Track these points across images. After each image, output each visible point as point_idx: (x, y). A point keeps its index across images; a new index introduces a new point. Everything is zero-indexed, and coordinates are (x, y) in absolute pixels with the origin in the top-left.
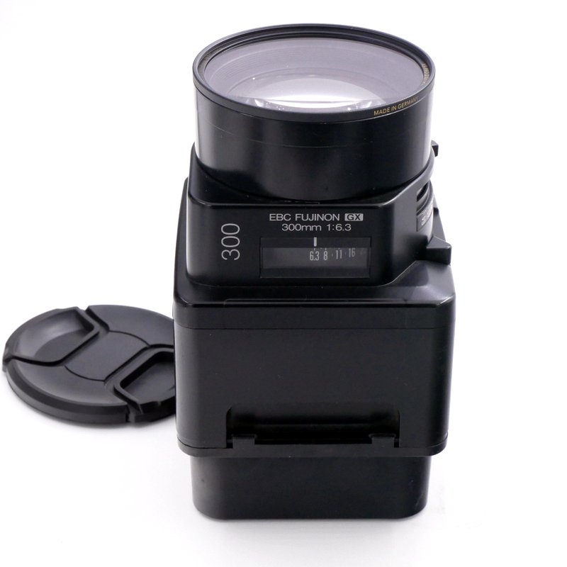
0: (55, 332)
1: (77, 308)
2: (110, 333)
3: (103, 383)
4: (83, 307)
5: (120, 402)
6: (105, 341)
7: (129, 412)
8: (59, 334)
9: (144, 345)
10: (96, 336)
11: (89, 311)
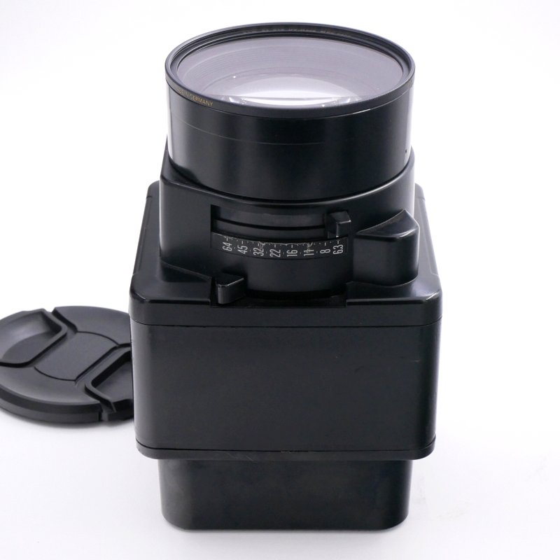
0: (24, 333)
1: (44, 310)
2: (78, 334)
3: (73, 382)
4: (49, 309)
5: (92, 401)
6: (74, 341)
7: (102, 411)
8: (27, 335)
9: (113, 345)
10: (64, 337)
11: (56, 312)
